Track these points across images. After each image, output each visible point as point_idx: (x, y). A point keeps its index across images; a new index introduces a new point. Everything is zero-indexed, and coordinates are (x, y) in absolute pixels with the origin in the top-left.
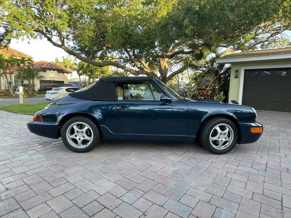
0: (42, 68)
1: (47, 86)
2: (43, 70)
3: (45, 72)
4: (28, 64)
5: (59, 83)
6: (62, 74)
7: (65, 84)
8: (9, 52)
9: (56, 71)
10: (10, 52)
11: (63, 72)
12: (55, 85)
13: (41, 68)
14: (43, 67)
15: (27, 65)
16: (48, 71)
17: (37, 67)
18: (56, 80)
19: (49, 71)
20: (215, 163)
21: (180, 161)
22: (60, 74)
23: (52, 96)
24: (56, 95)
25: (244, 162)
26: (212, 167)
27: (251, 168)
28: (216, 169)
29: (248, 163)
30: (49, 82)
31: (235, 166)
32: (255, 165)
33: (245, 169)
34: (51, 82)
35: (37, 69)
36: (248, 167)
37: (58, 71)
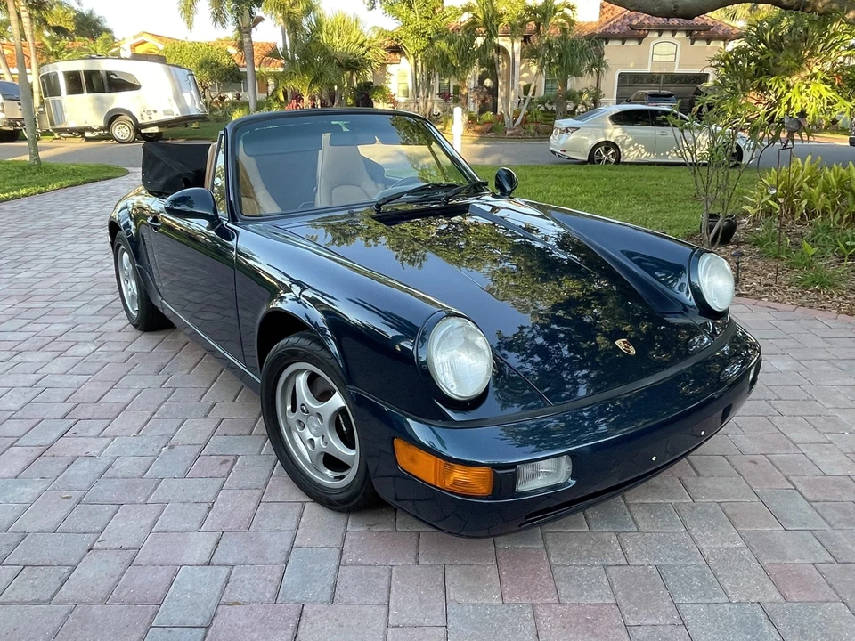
0: (633, 28)
1: (634, 95)
2: (633, 33)
3: (640, 39)
4: (561, 20)
5: (686, 82)
6: (703, 44)
9: (681, 35)
11: (708, 34)
12: (664, 92)
13: (630, 26)
14: (635, 22)
15: (559, 24)
16: (653, 35)
17: (619, 24)
18: (677, 70)
19: (656, 34)
20: (210, 508)
21: (172, 447)
22: (697, 43)
23: (561, 142)
24: (573, 137)
25: (279, 575)
26: (157, 508)
27: (212, 605)
28: (147, 521)
29: (273, 589)
30: (652, 78)
31: (205, 559)
32: (260, 610)
33: (189, 587)
34: (659, 78)
35: (617, 31)
36: (223, 591)
37: (689, 32)
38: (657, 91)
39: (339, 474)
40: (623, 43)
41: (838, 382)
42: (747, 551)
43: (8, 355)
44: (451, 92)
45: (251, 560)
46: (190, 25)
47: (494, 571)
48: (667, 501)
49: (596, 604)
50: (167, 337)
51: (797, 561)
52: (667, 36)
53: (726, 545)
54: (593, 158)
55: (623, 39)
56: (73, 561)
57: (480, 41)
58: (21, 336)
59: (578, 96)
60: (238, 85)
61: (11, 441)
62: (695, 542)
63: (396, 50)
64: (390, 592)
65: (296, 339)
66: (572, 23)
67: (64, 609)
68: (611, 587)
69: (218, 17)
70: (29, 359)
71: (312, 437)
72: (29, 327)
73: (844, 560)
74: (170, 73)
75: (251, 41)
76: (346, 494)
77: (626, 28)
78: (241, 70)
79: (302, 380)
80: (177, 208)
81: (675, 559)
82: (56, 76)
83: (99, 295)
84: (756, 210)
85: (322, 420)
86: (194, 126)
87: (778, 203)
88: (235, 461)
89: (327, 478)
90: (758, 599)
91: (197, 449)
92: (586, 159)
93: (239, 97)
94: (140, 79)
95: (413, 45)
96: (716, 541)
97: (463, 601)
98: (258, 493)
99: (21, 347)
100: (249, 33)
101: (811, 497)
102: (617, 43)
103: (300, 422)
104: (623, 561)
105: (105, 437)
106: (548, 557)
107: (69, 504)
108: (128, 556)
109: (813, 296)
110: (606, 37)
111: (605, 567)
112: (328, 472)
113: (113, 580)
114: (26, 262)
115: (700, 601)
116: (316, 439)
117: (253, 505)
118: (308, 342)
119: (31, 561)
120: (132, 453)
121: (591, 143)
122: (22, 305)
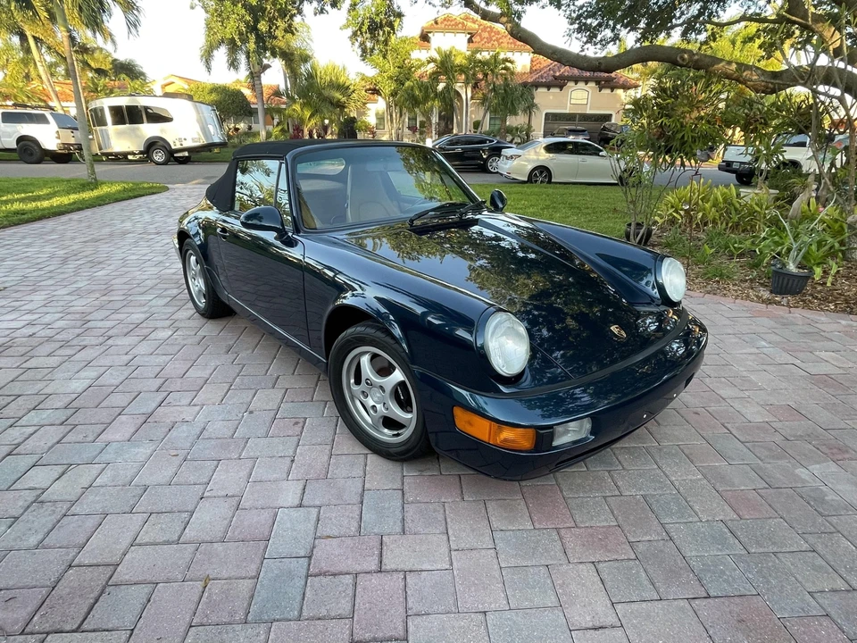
0: (556, 78)
1: (557, 130)
2: (557, 82)
3: (561, 88)
4: (504, 71)
5: (595, 121)
6: (608, 91)
7: (612, 125)
8: (491, 40)
9: (592, 84)
10: (494, 38)
11: (612, 84)
12: (579, 128)
13: (554, 76)
14: (558, 74)
15: (502, 75)
16: (571, 84)
17: (545, 75)
18: (589, 111)
19: (573, 84)
20: (293, 461)
21: (251, 412)
22: (604, 91)
23: (507, 166)
24: (516, 162)
25: (358, 512)
26: (249, 464)
27: (310, 539)
28: (244, 474)
29: (356, 525)
30: (570, 117)
31: (297, 502)
32: (349, 541)
33: (289, 526)
34: (575, 117)
35: (544, 80)
36: (316, 528)
37: (598, 83)
38: (574, 127)
39: (396, 432)
40: (549, 90)
41: (745, 351)
42: (705, 481)
43: (101, 339)
44: (418, 126)
45: (334, 502)
46: (209, 68)
47: (523, 503)
48: (640, 445)
49: (604, 527)
50: (229, 323)
51: (743, 488)
52: (581, 85)
53: (689, 477)
54: (532, 178)
55: (548, 86)
56: (190, 508)
57: (441, 86)
58: (108, 324)
59: (514, 131)
60: (249, 118)
61: (118, 410)
62: (667, 476)
63: (376, 91)
64: (446, 523)
65: (363, 329)
66: (512, 73)
67: (191, 548)
68: (612, 513)
69: (233, 64)
70: (119, 343)
71: (374, 404)
72: (113, 317)
73: (777, 486)
74: (196, 108)
75: (261, 84)
76: (403, 448)
77: (551, 78)
78: (252, 106)
79: (365, 360)
80: (250, 222)
81: (655, 489)
82: (102, 110)
83: (166, 289)
84: (663, 220)
85: (384, 391)
86: (216, 151)
87: (680, 215)
88: (305, 423)
89: (386, 435)
90: (721, 518)
91: (272, 413)
92: (526, 179)
93: (250, 128)
94: (172, 113)
95: (388, 87)
96: (682, 474)
97: (504, 528)
98: (329, 447)
99: (110, 333)
100: (259, 77)
101: (742, 439)
102: (545, 90)
103: (363, 392)
104: (617, 493)
105: (195, 405)
106: (561, 492)
107: (177, 461)
108: (234, 501)
109: (715, 285)
110: (537, 85)
111: (605, 497)
112: (386, 431)
113: (226, 522)
114: (100, 263)
115: (679, 521)
116: (378, 406)
117: (326, 458)
118: (373, 331)
119: (155, 509)
120: (220, 418)
121: (530, 167)
122: (105, 298)
